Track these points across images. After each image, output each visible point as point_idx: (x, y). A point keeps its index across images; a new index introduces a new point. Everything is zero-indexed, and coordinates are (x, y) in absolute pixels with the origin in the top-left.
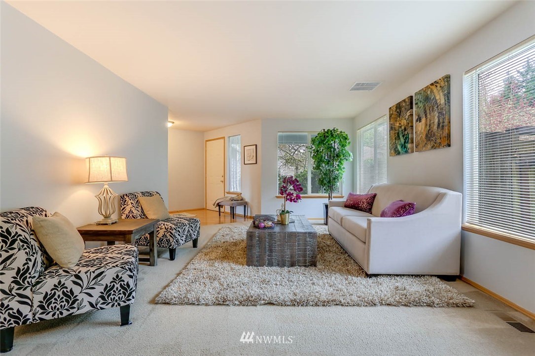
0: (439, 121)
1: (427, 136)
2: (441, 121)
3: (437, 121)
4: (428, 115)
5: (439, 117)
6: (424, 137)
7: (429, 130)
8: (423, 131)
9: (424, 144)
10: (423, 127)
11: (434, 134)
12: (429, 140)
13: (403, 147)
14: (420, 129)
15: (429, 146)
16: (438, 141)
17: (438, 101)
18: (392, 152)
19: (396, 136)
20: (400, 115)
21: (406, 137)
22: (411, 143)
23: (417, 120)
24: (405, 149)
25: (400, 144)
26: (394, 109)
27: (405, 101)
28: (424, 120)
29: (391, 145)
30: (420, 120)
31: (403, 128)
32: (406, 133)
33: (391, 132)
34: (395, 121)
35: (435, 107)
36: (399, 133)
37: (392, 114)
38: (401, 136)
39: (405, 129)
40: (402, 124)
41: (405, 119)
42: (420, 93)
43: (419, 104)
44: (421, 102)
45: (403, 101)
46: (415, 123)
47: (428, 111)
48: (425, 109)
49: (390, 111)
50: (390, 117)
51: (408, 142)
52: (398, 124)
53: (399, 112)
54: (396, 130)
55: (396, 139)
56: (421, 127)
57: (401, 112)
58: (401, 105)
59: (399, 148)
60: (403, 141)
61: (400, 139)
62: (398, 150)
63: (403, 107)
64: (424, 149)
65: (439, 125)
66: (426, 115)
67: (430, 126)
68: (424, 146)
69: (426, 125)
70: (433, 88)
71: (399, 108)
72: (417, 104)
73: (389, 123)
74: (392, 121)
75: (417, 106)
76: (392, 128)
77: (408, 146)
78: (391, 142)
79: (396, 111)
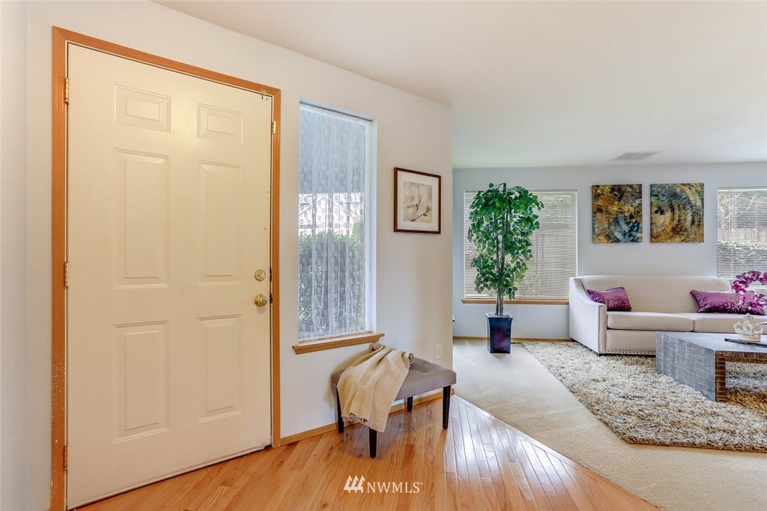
0: (693, 219)
1: (674, 229)
2: (696, 219)
4: (677, 211)
5: (693, 216)
6: (669, 230)
7: (678, 224)
8: (667, 223)
9: (669, 236)
10: (668, 220)
11: (686, 231)
12: (678, 234)
13: (627, 235)
14: (662, 222)
15: (677, 239)
16: (693, 236)
17: (694, 202)
18: (600, 238)
19: (611, 220)
20: (620, 199)
21: (633, 225)
22: (641, 232)
23: (656, 212)
24: (632, 238)
25: (620, 231)
26: (608, 189)
27: (631, 186)
28: (668, 214)
29: (596, 230)
30: (662, 213)
31: (627, 214)
32: (634, 220)
33: (598, 215)
34: (610, 204)
35: (688, 207)
36: (617, 219)
37: (602, 194)
38: (622, 223)
39: (631, 217)
40: (626, 210)
41: (632, 206)
42: (662, 186)
43: (661, 197)
44: (664, 195)
45: (628, 185)
46: (651, 213)
47: (676, 207)
48: (671, 204)
49: (596, 190)
50: (596, 197)
51: (637, 231)
52: (615, 208)
53: (619, 195)
54: (610, 214)
55: (610, 224)
56: (664, 220)
57: (622, 196)
58: (623, 189)
59: (619, 235)
60: (626, 228)
61: (619, 225)
62: (615, 237)
63: (628, 192)
64: (669, 241)
65: (693, 222)
66: (673, 210)
67: (679, 221)
68: (670, 238)
69: (673, 219)
70: (686, 188)
71: (617, 191)
72: (656, 195)
73: (593, 204)
74: (600, 202)
75: (656, 197)
76: (600, 210)
77: (638, 235)
78: (596, 226)
79: (610, 192)
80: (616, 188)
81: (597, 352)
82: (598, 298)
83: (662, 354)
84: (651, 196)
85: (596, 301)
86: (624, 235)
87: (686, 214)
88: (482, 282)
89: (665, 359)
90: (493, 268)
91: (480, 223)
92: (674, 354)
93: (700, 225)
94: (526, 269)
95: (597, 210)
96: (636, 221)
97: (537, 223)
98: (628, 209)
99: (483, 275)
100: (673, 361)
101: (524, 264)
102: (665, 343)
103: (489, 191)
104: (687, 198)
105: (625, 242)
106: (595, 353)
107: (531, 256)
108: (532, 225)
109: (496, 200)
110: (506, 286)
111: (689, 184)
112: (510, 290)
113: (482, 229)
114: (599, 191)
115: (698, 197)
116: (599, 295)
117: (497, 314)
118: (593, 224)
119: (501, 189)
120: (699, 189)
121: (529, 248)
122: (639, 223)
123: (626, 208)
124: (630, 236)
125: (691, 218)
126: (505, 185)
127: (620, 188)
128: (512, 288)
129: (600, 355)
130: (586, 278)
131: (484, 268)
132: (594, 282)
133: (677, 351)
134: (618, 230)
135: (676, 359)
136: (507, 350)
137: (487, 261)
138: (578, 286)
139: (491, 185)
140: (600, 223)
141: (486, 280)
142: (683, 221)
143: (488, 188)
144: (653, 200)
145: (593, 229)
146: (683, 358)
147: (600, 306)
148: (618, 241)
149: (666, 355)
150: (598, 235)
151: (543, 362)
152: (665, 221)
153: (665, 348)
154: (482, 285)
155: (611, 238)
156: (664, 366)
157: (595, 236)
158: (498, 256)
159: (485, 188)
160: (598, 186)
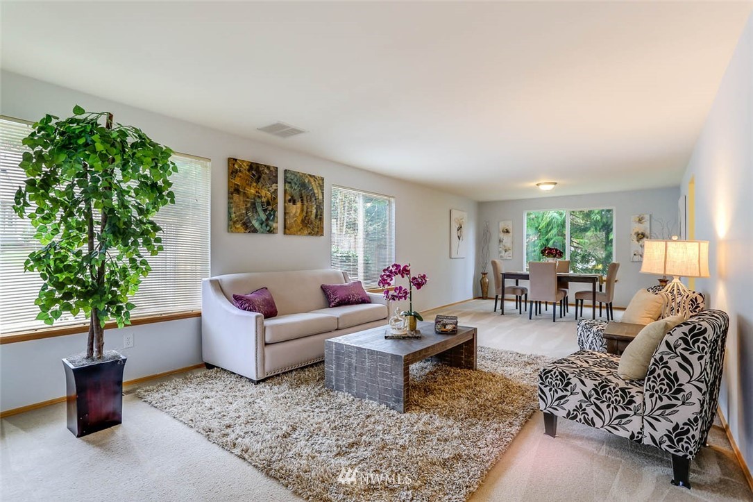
0: (317, 212)
1: (303, 221)
2: (319, 213)
3: (314, 211)
4: (305, 202)
5: (316, 209)
6: (299, 221)
7: (306, 216)
8: (298, 215)
9: (299, 228)
10: (299, 211)
11: (312, 223)
12: (306, 226)
13: (264, 225)
14: (294, 212)
15: (306, 232)
16: (316, 229)
17: (317, 195)
18: (238, 226)
19: (249, 205)
20: (258, 181)
21: (270, 213)
22: (277, 222)
23: (290, 201)
24: (268, 228)
25: (257, 220)
26: (245, 166)
27: (268, 167)
28: (299, 204)
29: (233, 215)
30: (294, 203)
31: (264, 200)
32: (270, 208)
33: (235, 196)
34: (248, 184)
35: (313, 199)
36: (255, 204)
37: (240, 171)
38: (259, 209)
39: (268, 203)
40: (263, 194)
41: (269, 191)
42: (294, 173)
43: (293, 185)
44: (296, 184)
45: (265, 166)
46: (285, 202)
47: (305, 199)
48: (301, 194)
49: (234, 165)
50: (233, 173)
51: (273, 220)
52: (253, 191)
53: (257, 176)
54: (248, 198)
55: (247, 209)
56: (295, 209)
57: (259, 177)
58: (261, 169)
59: (256, 224)
60: (263, 216)
61: (257, 212)
62: (253, 226)
63: (266, 173)
64: (299, 233)
65: (317, 215)
66: (302, 201)
67: (307, 213)
68: (300, 230)
69: (302, 210)
70: (312, 180)
71: (255, 170)
72: (290, 183)
73: (229, 181)
74: (237, 181)
75: (289, 185)
76: (237, 191)
77: (274, 225)
78: (233, 210)
79: (249, 171)
80: (254, 166)
81: (255, 379)
82: (247, 305)
83: (334, 366)
84: (285, 183)
85: (245, 309)
86: (262, 224)
87: (312, 206)
88: (56, 301)
89: (337, 372)
90: (82, 269)
91: (48, 182)
92: (350, 364)
93: (321, 219)
94: (148, 270)
95: (234, 191)
96: (273, 209)
97: (171, 195)
98: (266, 193)
99: (60, 286)
100: (349, 373)
101: (144, 263)
102: (338, 353)
103: (72, 121)
104: (312, 190)
105: (262, 233)
106: (251, 381)
107: (161, 248)
108: (161, 197)
109: (96, 137)
110: (111, 303)
111: (314, 176)
112: (119, 309)
113: (52, 194)
114: (236, 166)
115: (320, 191)
116: (248, 300)
117: (90, 356)
118: (229, 208)
119: (102, 122)
120: (321, 182)
121: (158, 234)
122: (275, 212)
123: (263, 193)
124: (267, 226)
125: (315, 211)
126: (110, 117)
127: (258, 167)
128: (123, 305)
129: (258, 382)
130: (225, 278)
131: (58, 270)
132: (235, 283)
133: (354, 361)
134: (256, 217)
135: (353, 370)
136: (116, 418)
137: (66, 257)
138: (216, 290)
139: (78, 110)
140: (237, 207)
141: (68, 296)
142: (310, 214)
143: (72, 115)
144: (287, 187)
145: (229, 213)
146: (362, 368)
147: (257, 317)
148: (255, 231)
149: (339, 366)
150: (235, 222)
151: (190, 424)
152: (296, 212)
153: (338, 358)
154: (57, 307)
155: (248, 228)
156: (337, 380)
157: (231, 223)
158: (91, 248)
159: (65, 113)
160: (236, 160)
